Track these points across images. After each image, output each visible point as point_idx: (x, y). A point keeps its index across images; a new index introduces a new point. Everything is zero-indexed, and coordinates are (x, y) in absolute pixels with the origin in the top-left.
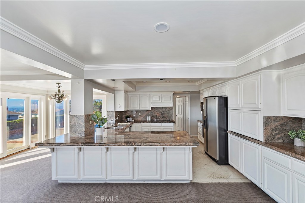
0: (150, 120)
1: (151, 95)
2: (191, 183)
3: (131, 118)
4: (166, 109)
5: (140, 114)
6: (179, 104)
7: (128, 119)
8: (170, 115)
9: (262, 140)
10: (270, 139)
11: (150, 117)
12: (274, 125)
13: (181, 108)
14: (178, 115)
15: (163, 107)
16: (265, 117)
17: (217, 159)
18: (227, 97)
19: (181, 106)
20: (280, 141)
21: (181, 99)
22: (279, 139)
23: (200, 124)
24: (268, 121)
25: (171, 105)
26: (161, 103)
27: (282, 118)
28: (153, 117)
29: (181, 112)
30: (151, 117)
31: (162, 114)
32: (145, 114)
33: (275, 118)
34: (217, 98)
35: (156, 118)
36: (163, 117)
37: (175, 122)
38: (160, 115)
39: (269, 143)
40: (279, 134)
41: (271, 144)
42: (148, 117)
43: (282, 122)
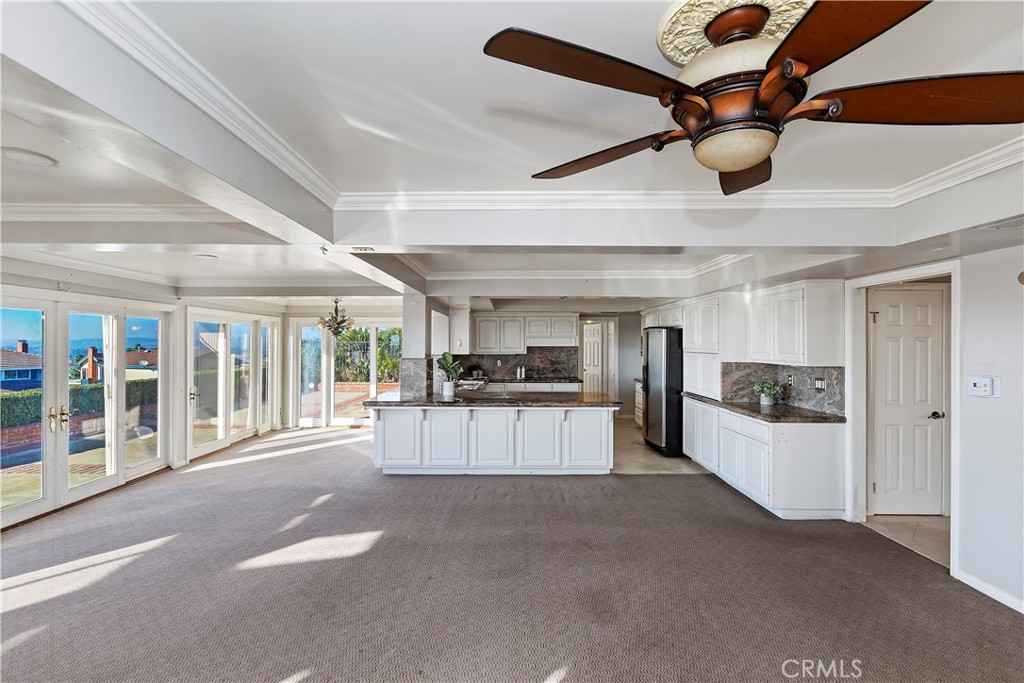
0: (523, 376)
1: (528, 319)
2: (611, 474)
3: (481, 372)
4: (562, 351)
5: (499, 363)
6: (592, 339)
7: (475, 373)
8: (571, 366)
9: (719, 399)
10: (729, 397)
11: (523, 370)
12: (736, 375)
13: (597, 349)
14: (590, 368)
15: (553, 347)
16: (723, 363)
17: (663, 445)
18: (681, 330)
19: (596, 345)
20: (746, 400)
21: (598, 326)
22: (743, 397)
23: (639, 387)
24: (727, 369)
25: (573, 343)
26: (551, 336)
27: (748, 365)
28: (530, 370)
29: (597, 360)
30: (526, 371)
31: (553, 363)
32: (513, 363)
33: (738, 365)
34: (664, 331)
35: (538, 374)
36: (553, 371)
37: (582, 381)
38: (548, 366)
39: (728, 403)
40: (743, 389)
41: (732, 404)
42: (519, 370)
43: (748, 371)
